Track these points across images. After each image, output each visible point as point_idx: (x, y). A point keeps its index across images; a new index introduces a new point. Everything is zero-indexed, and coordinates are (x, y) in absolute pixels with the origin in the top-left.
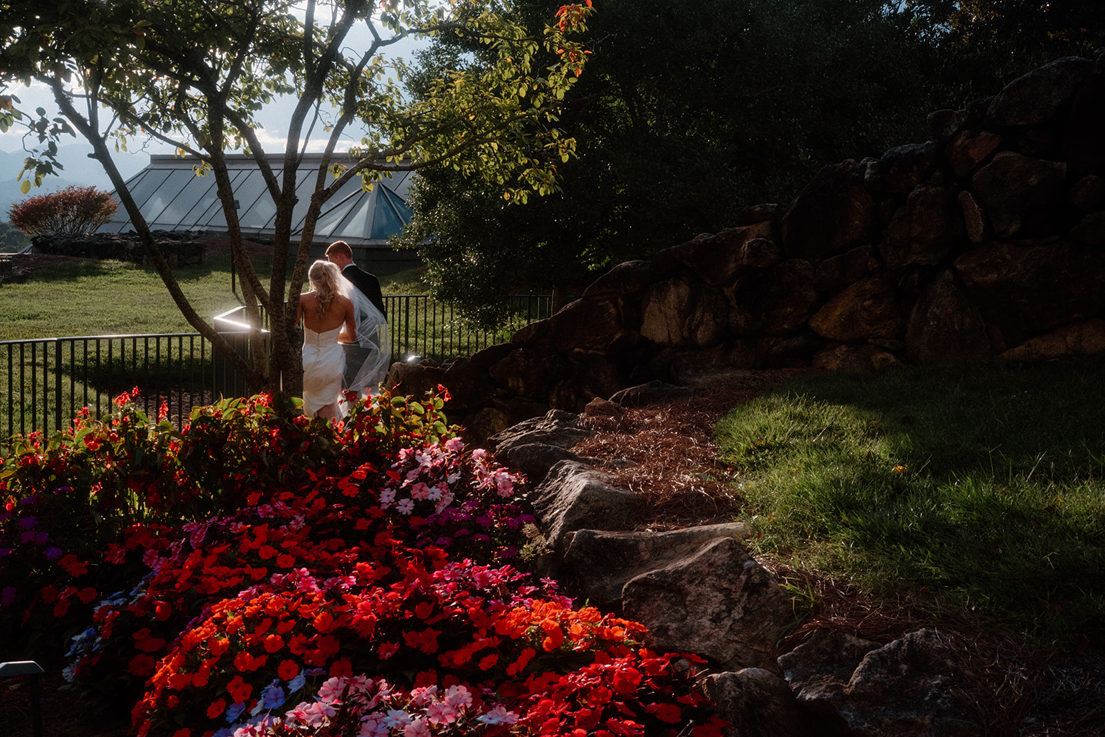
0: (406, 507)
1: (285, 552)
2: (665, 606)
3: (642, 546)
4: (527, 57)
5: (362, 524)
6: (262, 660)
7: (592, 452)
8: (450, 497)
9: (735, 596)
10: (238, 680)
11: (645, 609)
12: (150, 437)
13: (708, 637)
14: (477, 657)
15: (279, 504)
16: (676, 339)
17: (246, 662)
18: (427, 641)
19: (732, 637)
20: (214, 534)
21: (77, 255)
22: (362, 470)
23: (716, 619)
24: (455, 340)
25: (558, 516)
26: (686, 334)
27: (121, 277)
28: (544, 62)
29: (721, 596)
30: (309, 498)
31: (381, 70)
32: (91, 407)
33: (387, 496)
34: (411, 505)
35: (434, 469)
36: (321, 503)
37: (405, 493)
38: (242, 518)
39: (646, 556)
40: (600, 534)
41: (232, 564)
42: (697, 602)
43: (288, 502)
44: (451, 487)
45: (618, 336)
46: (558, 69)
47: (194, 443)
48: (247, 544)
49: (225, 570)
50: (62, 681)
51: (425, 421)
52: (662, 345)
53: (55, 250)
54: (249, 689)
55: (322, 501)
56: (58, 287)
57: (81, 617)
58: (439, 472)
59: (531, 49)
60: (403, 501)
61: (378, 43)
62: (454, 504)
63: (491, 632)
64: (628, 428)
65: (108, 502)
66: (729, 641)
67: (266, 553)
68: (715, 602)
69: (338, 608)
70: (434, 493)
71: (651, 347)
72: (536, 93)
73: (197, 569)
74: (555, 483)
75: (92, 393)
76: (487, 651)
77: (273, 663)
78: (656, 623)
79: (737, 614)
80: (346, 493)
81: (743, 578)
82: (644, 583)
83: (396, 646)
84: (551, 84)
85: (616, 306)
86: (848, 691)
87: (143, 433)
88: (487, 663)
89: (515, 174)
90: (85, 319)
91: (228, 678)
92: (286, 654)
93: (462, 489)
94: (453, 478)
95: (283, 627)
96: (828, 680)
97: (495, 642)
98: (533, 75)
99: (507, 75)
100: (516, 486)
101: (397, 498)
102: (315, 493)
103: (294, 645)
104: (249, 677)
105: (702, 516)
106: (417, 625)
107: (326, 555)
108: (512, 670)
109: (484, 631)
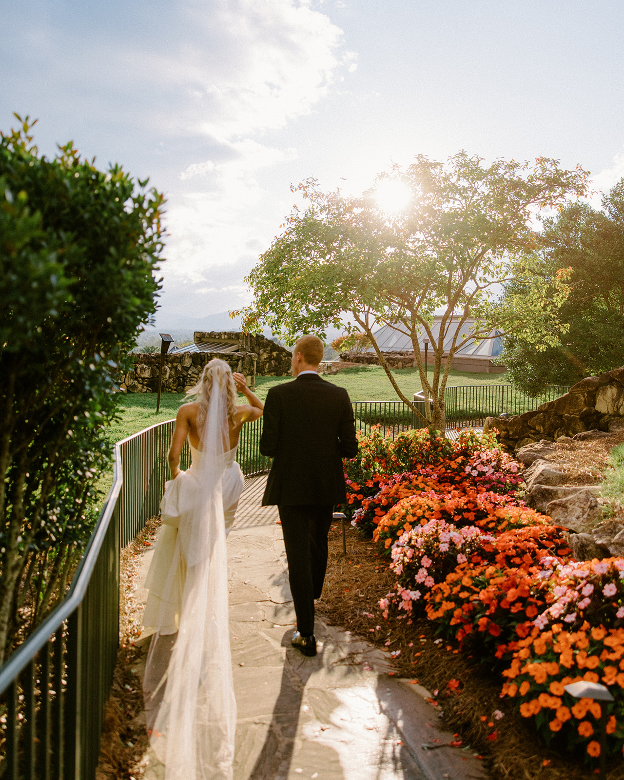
0: (475, 473)
1: (428, 486)
2: (561, 512)
3: (559, 492)
4: (544, 290)
5: (457, 478)
6: (415, 518)
7: (553, 457)
8: (492, 471)
9: (585, 510)
10: (407, 524)
11: (554, 513)
12: (383, 443)
13: (574, 524)
14: (488, 523)
15: (428, 469)
16: (611, 412)
17: (410, 518)
18: (471, 516)
19: (582, 524)
20: (404, 478)
21: (358, 362)
22: (460, 459)
23: (578, 518)
24: (526, 406)
25: (532, 479)
26: (615, 410)
27: (376, 373)
28: (551, 292)
29: (581, 510)
30: (439, 467)
31: (481, 295)
32: (363, 430)
33: (468, 469)
34: (477, 473)
35: (487, 460)
36: (443, 470)
37: (475, 468)
38: (414, 473)
39: (560, 495)
40: (544, 487)
41: (409, 489)
42: (572, 511)
43: (432, 469)
44: (493, 467)
45: (585, 409)
46: (558, 295)
47: (399, 445)
48: (415, 482)
49: (407, 490)
50: (351, 526)
51: (489, 441)
52: (605, 415)
53: (349, 360)
54: (411, 526)
55: (444, 469)
56: (350, 377)
57: (358, 504)
58: (489, 461)
59: (546, 286)
60: (474, 471)
61: (478, 288)
62: (493, 473)
63: (494, 515)
64: (572, 449)
65: (368, 466)
66: (581, 525)
67: (421, 485)
68: (579, 512)
69: (442, 504)
70: (485, 469)
71: (600, 415)
72: (548, 305)
73: (397, 490)
74: (534, 468)
75: (363, 424)
76: (492, 521)
77: (419, 520)
78: (556, 518)
79: (585, 516)
80: (453, 467)
81: (589, 503)
82: (555, 504)
83: (460, 517)
84: (555, 301)
85: (584, 396)
86: (612, 541)
87: (381, 441)
88: (491, 525)
89: (541, 338)
90: (361, 392)
91: (404, 523)
92: (424, 517)
93: (497, 468)
94: (494, 464)
95: (423, 508)
96: (608, 538)
97: (495, 519)
98: (547, 297)
99: (535, 297)
100: (519, 469)
101: (472, 470)
102: (441, 466)
103: (427, 514)
104: (411, 523)
105: (587, 483)
106: (468, 510)
107: (443, 488)
108: (499, 528)
109: (491, 515)
